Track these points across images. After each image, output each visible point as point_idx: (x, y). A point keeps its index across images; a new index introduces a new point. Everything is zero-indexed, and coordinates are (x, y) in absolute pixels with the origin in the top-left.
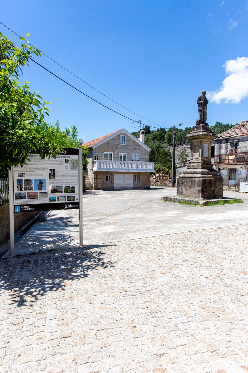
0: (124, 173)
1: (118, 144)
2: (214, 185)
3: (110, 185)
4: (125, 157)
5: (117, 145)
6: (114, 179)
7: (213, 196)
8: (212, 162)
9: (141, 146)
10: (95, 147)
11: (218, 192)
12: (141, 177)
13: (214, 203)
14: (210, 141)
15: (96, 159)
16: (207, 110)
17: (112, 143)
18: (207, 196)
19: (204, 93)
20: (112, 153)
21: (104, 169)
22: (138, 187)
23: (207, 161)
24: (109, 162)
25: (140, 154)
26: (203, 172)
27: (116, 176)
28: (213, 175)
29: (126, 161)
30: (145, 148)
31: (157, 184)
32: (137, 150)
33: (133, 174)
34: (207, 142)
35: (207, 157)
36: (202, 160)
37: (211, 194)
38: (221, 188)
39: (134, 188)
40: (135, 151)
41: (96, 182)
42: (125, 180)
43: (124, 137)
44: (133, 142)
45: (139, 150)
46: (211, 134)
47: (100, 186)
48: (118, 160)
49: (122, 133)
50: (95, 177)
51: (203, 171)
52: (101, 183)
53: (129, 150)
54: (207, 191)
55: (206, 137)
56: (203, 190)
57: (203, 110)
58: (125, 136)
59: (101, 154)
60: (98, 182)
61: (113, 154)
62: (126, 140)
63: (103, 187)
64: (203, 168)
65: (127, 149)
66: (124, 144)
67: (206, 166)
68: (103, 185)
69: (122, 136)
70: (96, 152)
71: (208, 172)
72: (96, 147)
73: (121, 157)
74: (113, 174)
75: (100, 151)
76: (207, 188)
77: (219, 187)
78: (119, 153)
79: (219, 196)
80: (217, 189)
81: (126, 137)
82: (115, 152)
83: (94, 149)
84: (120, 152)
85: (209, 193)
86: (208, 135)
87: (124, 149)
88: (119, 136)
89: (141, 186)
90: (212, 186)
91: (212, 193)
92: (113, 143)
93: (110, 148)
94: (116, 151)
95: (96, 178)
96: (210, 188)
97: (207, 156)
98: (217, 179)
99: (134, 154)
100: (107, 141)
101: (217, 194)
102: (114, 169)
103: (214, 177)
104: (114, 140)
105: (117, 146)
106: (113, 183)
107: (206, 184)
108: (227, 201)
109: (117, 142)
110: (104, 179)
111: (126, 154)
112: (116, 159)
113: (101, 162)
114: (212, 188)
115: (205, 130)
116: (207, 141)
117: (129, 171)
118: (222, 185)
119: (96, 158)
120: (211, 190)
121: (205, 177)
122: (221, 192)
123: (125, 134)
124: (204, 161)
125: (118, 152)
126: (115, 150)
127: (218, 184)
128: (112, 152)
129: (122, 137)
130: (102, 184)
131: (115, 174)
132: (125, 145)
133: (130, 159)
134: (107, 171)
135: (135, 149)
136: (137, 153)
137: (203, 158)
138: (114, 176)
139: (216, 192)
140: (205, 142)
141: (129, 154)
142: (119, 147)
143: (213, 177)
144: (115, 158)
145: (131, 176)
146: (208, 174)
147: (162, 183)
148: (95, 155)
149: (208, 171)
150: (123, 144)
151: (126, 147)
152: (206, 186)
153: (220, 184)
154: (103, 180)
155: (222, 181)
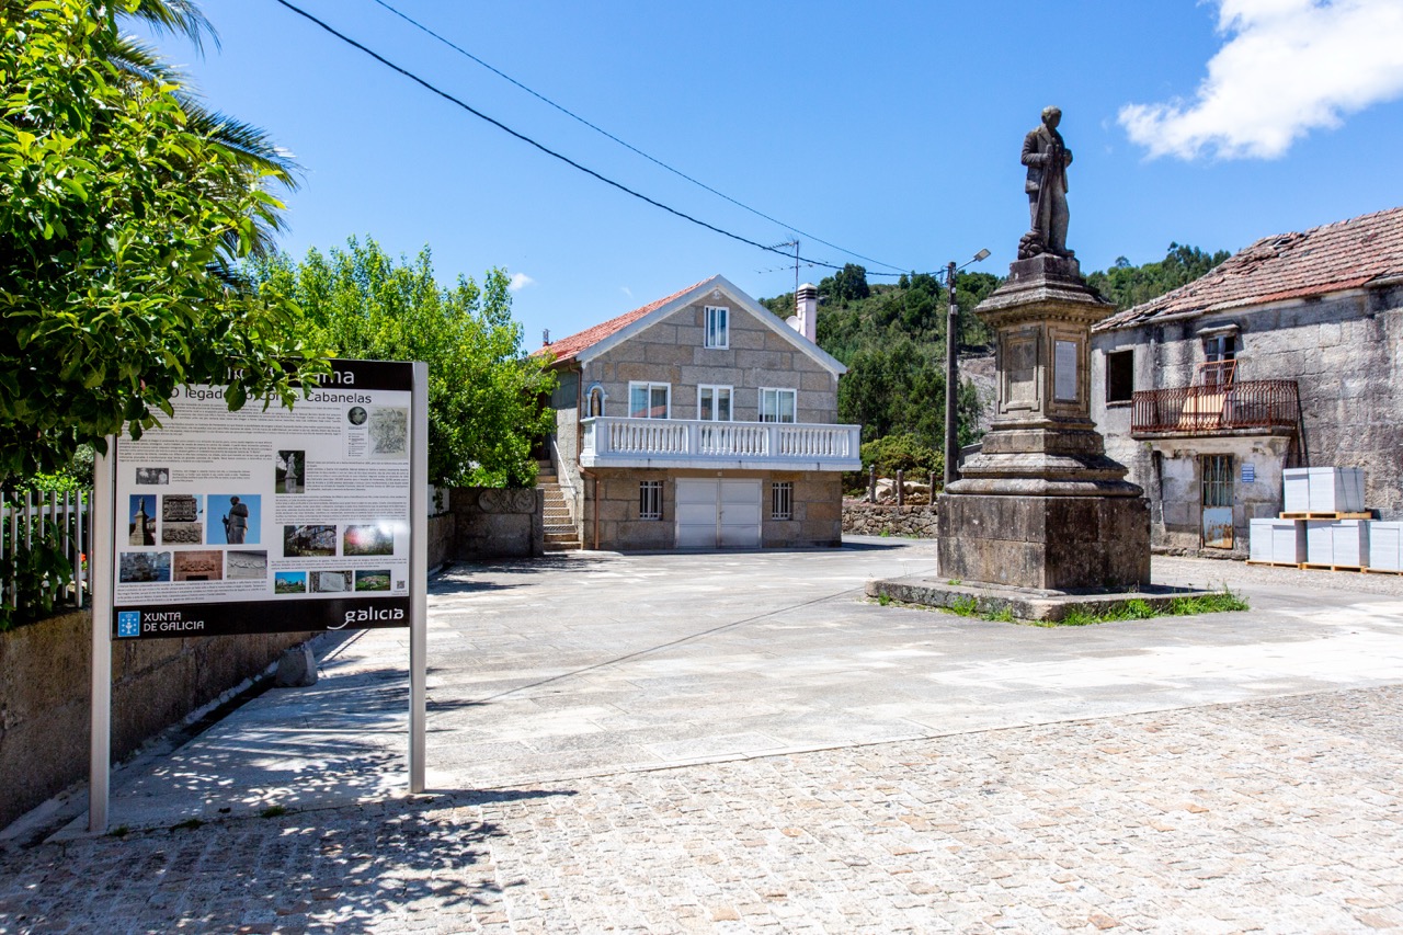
0: (719, 474)
1: (693, 347)
2: (1104, 527)
3: (655, 531)
4: (724, 404)
5: (690, 349)
6: (677, 500)
7: (1104, 581)
8: (1095, 425)
9: (799, 352)
10: (590, 360)
11: (1124, 559)
12: (799, 493)
13: (1100, 611)
14: (1083, 327)
15: (596, 412)
16: (1066, 191)
17: (669, 342)
18: (1074, 577)
19: (1052, 119)
20: (669, 385)
21: (629, 456)
22: (784, 538)
23: (1072, 420)
24: (652, 426)
25: (794, 391)
26: (1052, 471)
27: (684, 490)
28: (1101, 484)
29: (731, 421)
30: (816, 364)
31: (880, 525)
32: (780, 373)
33: (760, 481)
34: (1071, 332)
35: (1074, 402)
36: (1046, 416)
37: (1090, 571)
38: (1138, 544)
39: (769, 545)
40: (771, 375)
41: (592, 516)
42: (724, 507)
43: (723, 313)
44: (761, 334)
45: (793, 370)
46: (1089, 298)
47: (610, 533)
48: (695, 417)
49: (711, 295)
50: (590, 491)
51: (1055, 462)
52: (617, 522)
53: (743, 370)
54: (1072, 556)
55: (1066, 309)
56: (1053, 551)
57: (1048, 190)
58: (727, 309)
59: (616, 388)
60: (604, 515)
61: (672, 390)
62: (730, 329)
63: (624, 538)
64: (1052, 450)
65: (736, 367)
66: (723, 344)
67: (1066, 441)
68: (624, 530)
69: (711, 308)
70: (593, 382)
71: (1074, 471)
72: (596, 360)
73: (707, 403)
74: (670, 480)
75: (611, 375)
76: (1072, 540)
77: (1130, 537)
78: (700, 386)
79: (1130, 581)
80: (1120, 548)
81: (731, 314)
82: (680, 379)
83: (584, 366)
84: (702, 382)
85: (1080, 565)
86: (1069, 303)
87: (722, 364)
88: (698, 307)
89: (798, 536)
90: (1094, 530)
91: (1099, 567)
92: (672, 341)
93: (658, 364)
94: (687, 376)
95: (591, 496)
96: (1087, 540)
97: (1074, 398)
98: (1121, 502)
99: (766, 389)
100: (644, 333)
101: (1124, 570)
102: (673, 457)
103: (1106, 492)
104: (677, 326)
105: (692, 354)
106: (672, 521)
107: (1065, 524)
108: (1168, 600)
109: (687, 337)
110: (628, 501)
111: (731, 388)
112: (685, 410)
113: (617, 425)
114: (1096, 540)
115: (1061, 279)
116: (1071, 328)
117: (745, 466)
118: (1143, 530)
119: (596, 405)
120: (1094, 553)
121: (1059, 490)
122: (1140, 562)
123: (724, 301)
124: (1057, 419)
125: (691, 382)
126: (680, 371)
127: (1123, 522)
128: (665, 381)
129: (713, 312)
130: (621, 525)
131: (678, 480)
132: (727, 347)
133: (750, 412)
134: (644, 464)
135: (771, 367)
136: (780, 386)
137: (1052, 406)
138: (673, 486)
139: (1114, 561)
140: (1062, 334)
141: (743, 391)
142: (698, 357)
143: (1100, 493)
144: (679, 408)
145: (754, 488)
146: (1074, 476)
147: (900, 521)
148: (589, 396)
149: (1075, 464)
150: (718, 347)
151: (731, 359)
152: (1066, 531)
153: (1133, 525)
154: (626, 503)
155: (1144, 508)
